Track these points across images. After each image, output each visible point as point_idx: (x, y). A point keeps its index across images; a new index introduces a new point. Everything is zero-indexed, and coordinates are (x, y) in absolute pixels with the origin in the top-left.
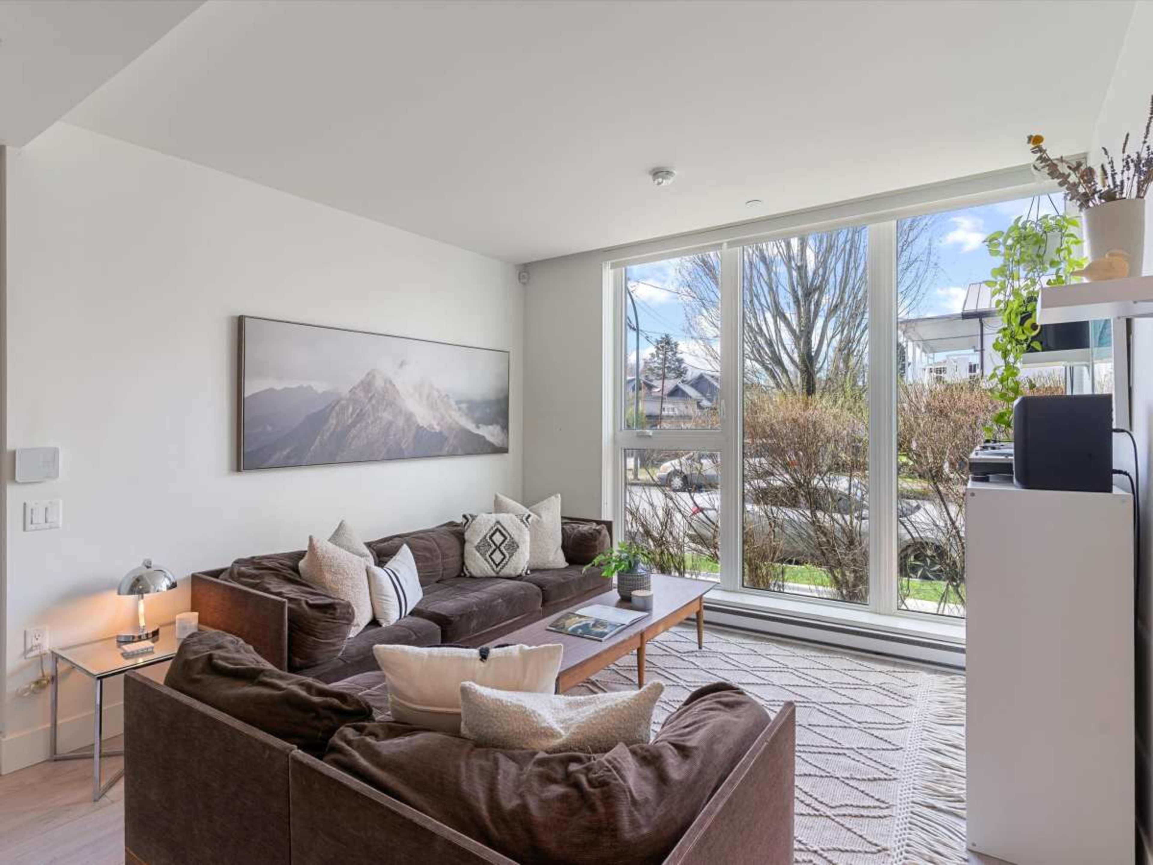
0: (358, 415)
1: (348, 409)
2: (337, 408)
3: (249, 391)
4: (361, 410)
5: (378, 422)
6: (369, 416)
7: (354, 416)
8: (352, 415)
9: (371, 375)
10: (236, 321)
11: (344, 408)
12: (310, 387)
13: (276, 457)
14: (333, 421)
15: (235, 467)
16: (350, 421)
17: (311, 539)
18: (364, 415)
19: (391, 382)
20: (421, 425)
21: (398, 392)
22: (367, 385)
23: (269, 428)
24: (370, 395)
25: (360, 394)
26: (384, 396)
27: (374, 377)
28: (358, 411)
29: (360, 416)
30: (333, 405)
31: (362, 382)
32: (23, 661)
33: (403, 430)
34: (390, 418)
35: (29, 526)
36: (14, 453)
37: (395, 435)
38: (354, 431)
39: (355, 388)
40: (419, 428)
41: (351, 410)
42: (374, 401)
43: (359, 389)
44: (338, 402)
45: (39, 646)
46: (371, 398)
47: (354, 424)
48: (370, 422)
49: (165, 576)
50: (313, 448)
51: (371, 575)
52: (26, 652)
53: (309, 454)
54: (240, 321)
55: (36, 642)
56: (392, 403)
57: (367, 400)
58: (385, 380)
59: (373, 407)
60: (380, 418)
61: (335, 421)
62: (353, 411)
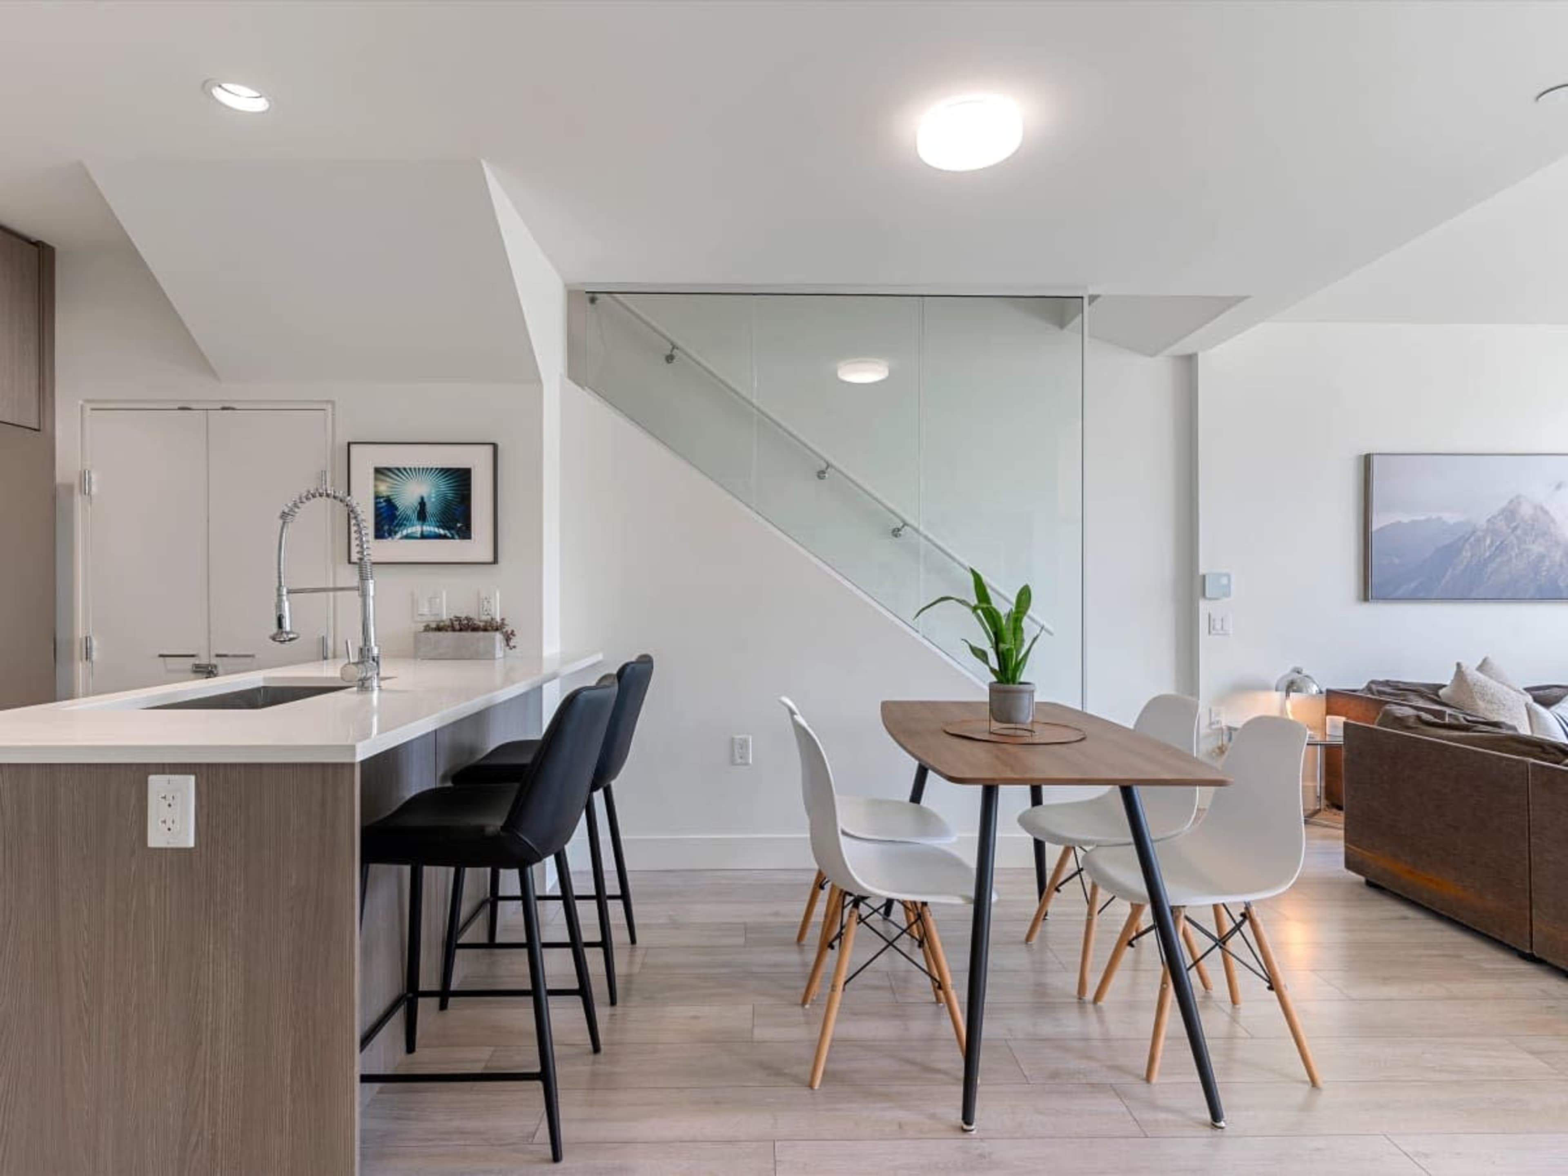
0: (1497, 548)
1: (1485, 540)
2: (1472, 539)
3: (1377, 523)
4: (1502, 542)
5: (1525, 555)
6: (1512, 548)
7: (1493, 548)
8: (1490, 547)
9: (1514, 504)
10: (1363, 460)
11: (1478, 540)
12: (1439, 518)
13: (1402, 590)
14: (1466, 554)
15: (1362, 596)
16: (1488, 554)
17: (1459, 665)
18: (1506, 547)
19: (1542, 508)
21: (1553, 519)
22: (1510, 513)
23: (1396, 561)
24: (1514, 524)
25: (1501, 524)
26: (1533, 526)
27: (1519, 503)
28: (1498, 543)
29: (1502, 549)
30: (1467, 536)
31: (1503, 511)
32: (1209, 731)
33: (1561, 565)
34: (1542, 550)
35: (1213, 632)
36: (1204, 577)
37: (1548, 571)
38: (1492, 566)
39: (1494, 517)
41: (1488, 542)
42: (1519, 532)
43: (1499, 518)
44: (1474, 532)
45: (1218, 722)
46: (1515, 528)
47: (1491, 558)
48: (1513, 555)
49: (1314, 682)
50: (1444, 581)
51: (1532, 713)
52: (1211, 724)
53: (1440, 589)
54: (1367, 461)
55: (1217, 719)
56: (1545, 534)
57: (1510, 531)
58: (1535, 507)
59: (1518, 538)
60: (1528, 550)
61: (1469, 554)
62: (1492, 543)
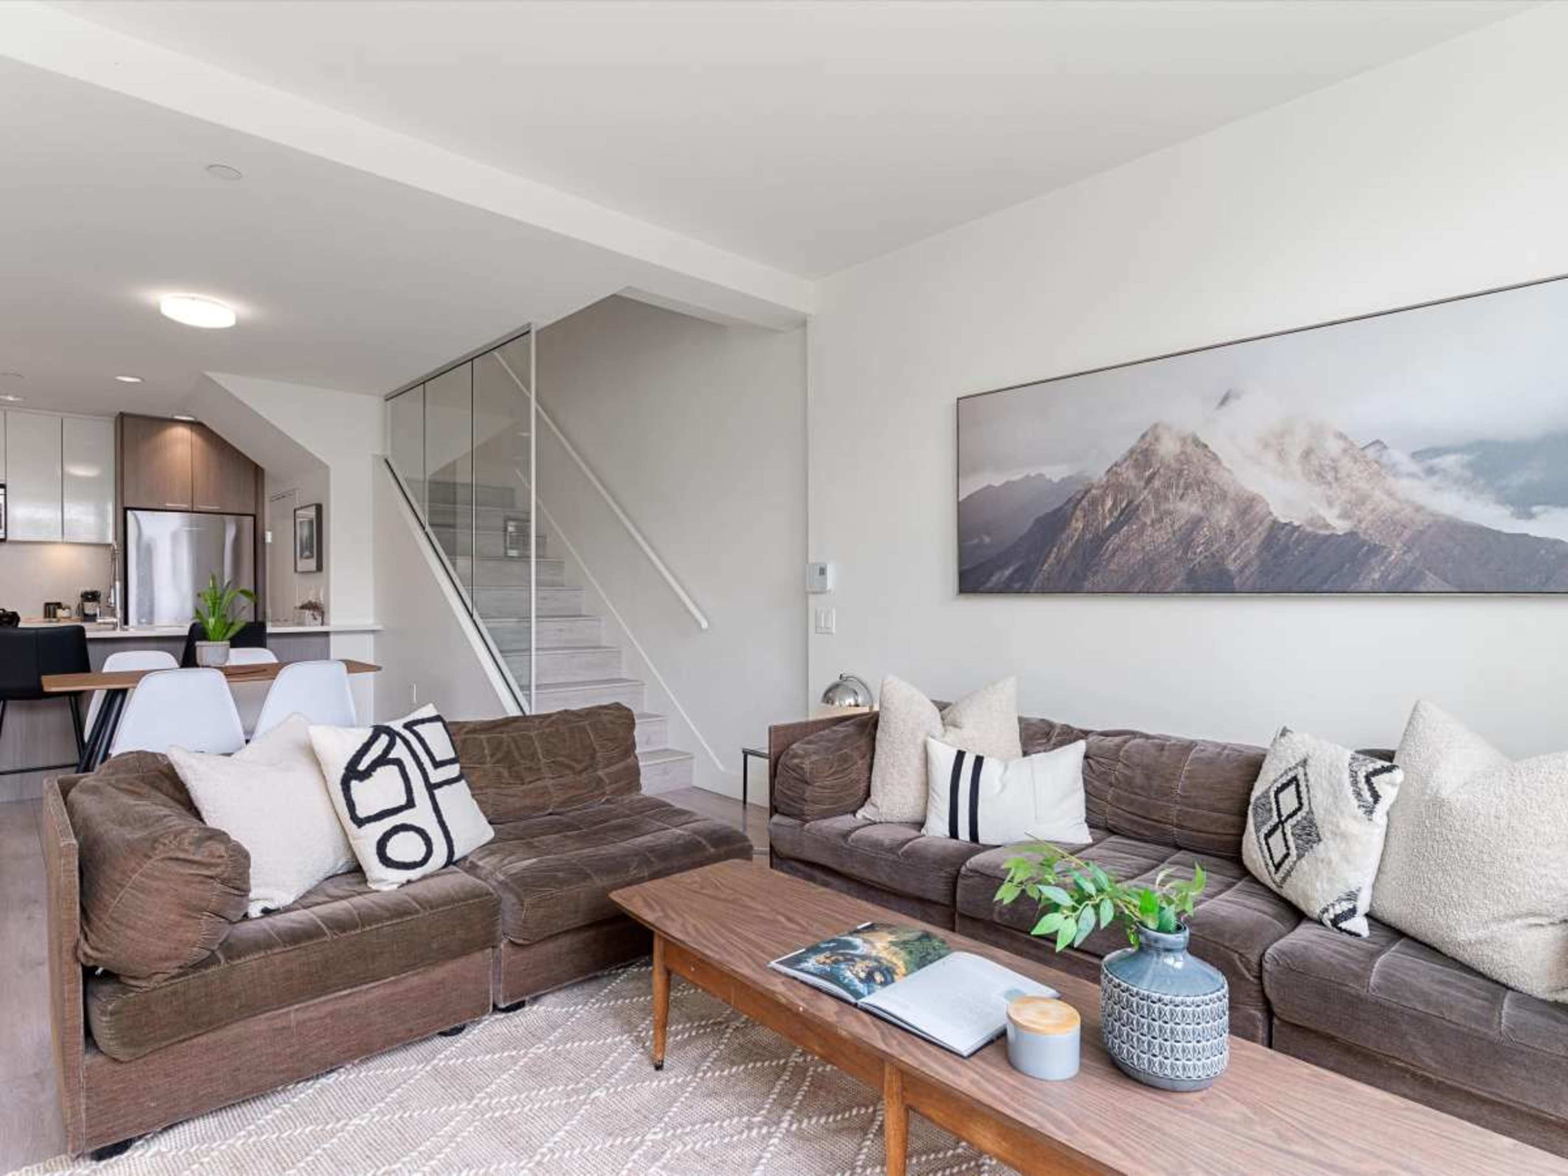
0: (1121, 513)
1: (1104, 502)
2: (1085, 503)
4: (1131, 502)
5: (1167, 520)
6: (1147, 511)
7: (1116, 514)
8: (1111, 511)
11: (1095, 503)
12: (1041, 476)
13: (994, 579)
14: (1078, 525)
15: (961, 587)
16: (1108, 523)
18: (1137, 508)
19: (1197, 442)
20: (1283, 520)
21: (1215, 458)
22: (1142, 456)
24: (1148, 473)
25: (1129, 474)
26: (1181, 470)
27: (1157, 439)
28: (1124, 505)
29: (1129, 513)
30: (1079, 497)
31: (1132, 452)
33: (1231, 534)
34: (1195, 509)
37: (1207, 544)
38: (1115, 540)
39: (1117, 464)
40: (1276, 526)
41: (1109, 503)
42: (1157, 483)
43: (1125, 465)
44: (1087, 492)
46: (1151, 477)
47: (1115, 528)
48: (1149, 522)
50: (1047, 568)
53: (1040, 577)
56: (1199, 483)
57: (1142, 484)
58: (1184, 441)
59: (1156, 494)
60: (1169, 513)
61: (1080, 525)
62: (1115, 505)
